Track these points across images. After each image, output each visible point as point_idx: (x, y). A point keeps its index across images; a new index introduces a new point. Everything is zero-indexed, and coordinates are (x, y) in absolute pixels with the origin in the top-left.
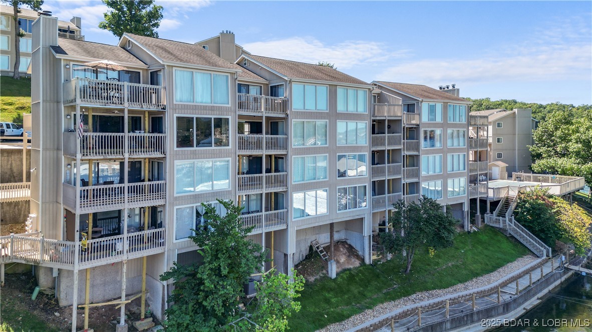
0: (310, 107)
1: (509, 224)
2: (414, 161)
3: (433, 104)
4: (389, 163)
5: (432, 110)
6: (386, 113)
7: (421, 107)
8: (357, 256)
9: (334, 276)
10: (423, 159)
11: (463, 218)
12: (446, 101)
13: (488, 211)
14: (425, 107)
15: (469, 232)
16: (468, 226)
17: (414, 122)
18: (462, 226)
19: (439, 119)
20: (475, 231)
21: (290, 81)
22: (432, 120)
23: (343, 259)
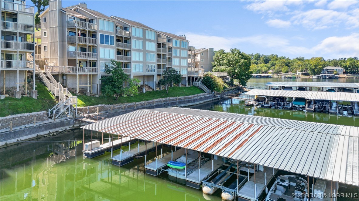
0: (138, 36)
1: (200, 84)
2: (170, 59)
3: (177, 40)
4: (162, 58)
5: (176, 42)
6: (161, 41)
7: (172, 41)
8: (152, 89)
9: (145, 92)
10: (173, 59)
11: (186, 82)
12: (181, 40)
13: (194, 81)
14: (174, 41)
15: (187, 87)
16: (187, 85)
17: (170, 46)
18: (185, 85)
19: (178, 46)
20: (189, 87)
21: (131, 26)
22: (176, 46)
23: (147, 89)
